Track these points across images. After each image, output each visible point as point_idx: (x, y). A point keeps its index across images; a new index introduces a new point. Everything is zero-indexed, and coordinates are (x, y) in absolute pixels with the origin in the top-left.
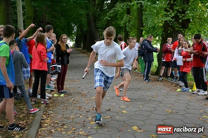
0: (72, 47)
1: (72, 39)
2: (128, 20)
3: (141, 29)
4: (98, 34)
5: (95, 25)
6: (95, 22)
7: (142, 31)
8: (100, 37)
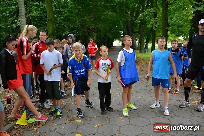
0: (120, 46)
1: (121, 41)
2: (155, 21)
3: (166, 29)
4: (134, 36)
5: (132, 30)
6: (132, 27)
7: (167, 30)
8: (135, 38)
